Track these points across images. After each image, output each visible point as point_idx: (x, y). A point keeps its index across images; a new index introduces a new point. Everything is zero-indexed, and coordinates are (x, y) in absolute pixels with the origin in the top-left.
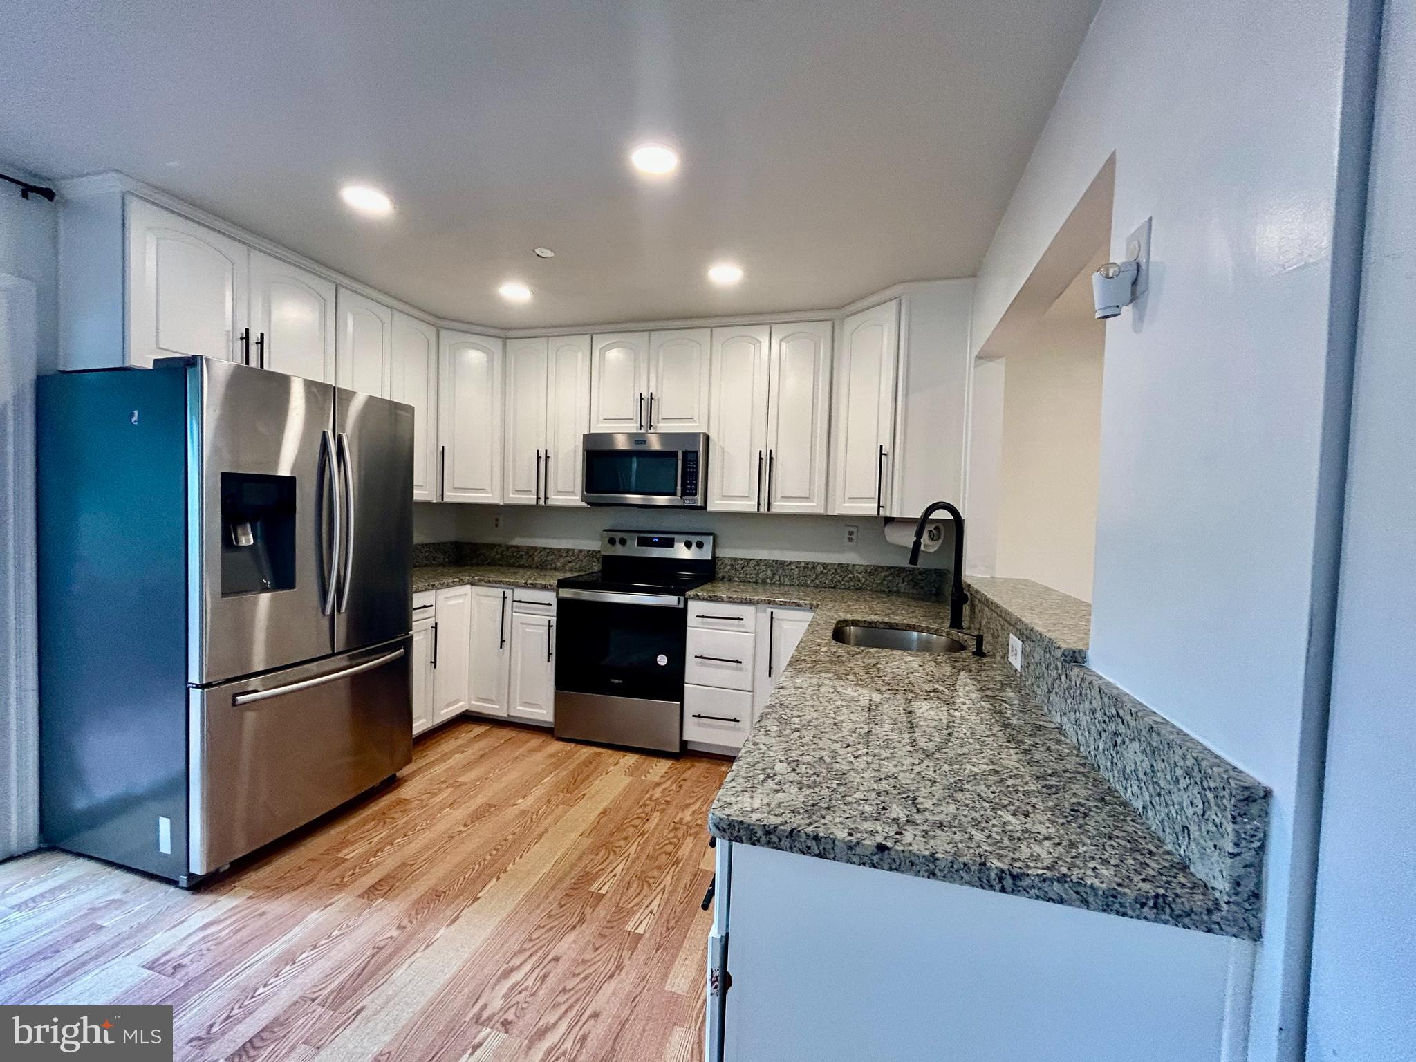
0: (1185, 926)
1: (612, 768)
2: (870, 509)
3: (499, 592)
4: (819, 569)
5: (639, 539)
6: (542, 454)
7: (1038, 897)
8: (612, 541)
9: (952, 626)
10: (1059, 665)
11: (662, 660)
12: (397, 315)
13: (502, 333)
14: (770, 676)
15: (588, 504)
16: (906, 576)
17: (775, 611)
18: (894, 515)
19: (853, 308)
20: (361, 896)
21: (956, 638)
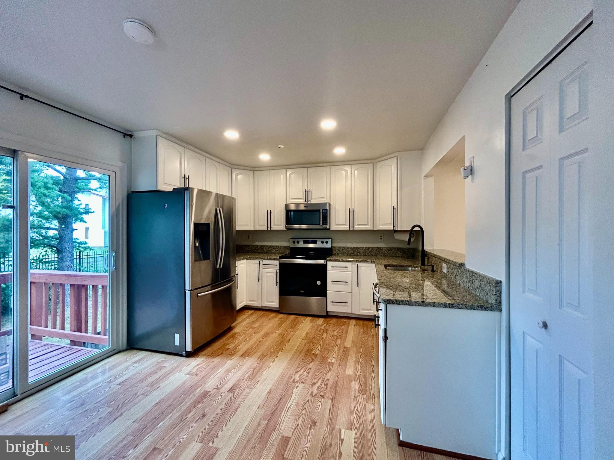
0: (487, 310)
1: (304, 321)
2: (390, 227)
3: (257, 262)
4: (370, 249)
5: (304, 241)
6: (269, 212)
7: (457, 308)
8: (294, 242)
9: (422, 265)
10: (458, 268)
11: (319, 283)
12: (221, 165)
13: (253, 169)
14: (358, 286)
15: (286, 229)
16: (402, 251)
17: (359, 264)
18: (399, 229)
19: (379, 159)
20: (240, 357)
21: (423, 268)
